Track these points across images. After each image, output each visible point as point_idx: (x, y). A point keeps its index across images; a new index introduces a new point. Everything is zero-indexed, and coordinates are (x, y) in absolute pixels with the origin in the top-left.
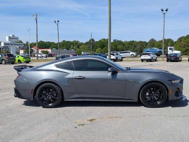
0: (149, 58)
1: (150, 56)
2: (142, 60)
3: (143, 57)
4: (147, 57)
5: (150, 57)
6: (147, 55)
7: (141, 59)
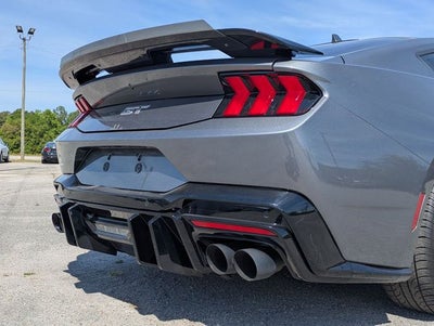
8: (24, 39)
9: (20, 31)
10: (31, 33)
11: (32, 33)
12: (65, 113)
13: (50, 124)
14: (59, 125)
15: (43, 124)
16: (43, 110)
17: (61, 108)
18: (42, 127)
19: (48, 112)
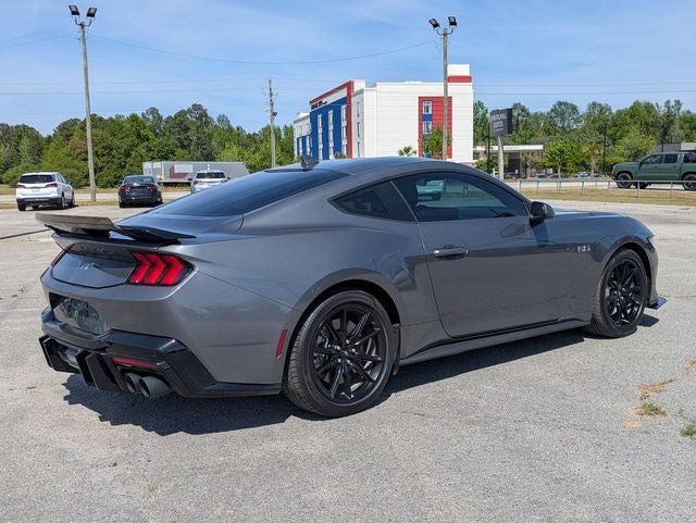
0: (51, 196)
1: (55, 185)
2: (23, 205)
3: (27, 192)
4: (42, 191)
5: (55, 189)
6: (44, 185)
7: (19, 201)
8: (82, 25)
9: (75, 13)
10: (91, 15)
11: (93, 15)
12: (160, 118)
13: (139, 136)
14: (151, 135)
15: (127, 136)
16: (127, 115)
17: (154, 111)
18: (128, 141)
19: (134, 118)
